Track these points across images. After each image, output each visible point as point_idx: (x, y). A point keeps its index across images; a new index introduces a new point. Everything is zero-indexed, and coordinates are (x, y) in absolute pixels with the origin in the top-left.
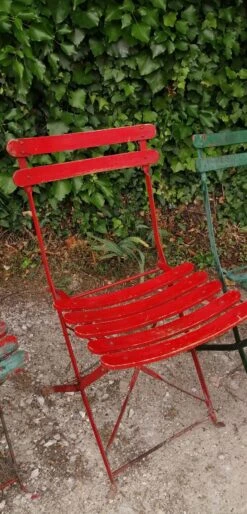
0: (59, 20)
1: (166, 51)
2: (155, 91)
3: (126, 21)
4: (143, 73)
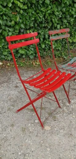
0: (59, 10)
3: (71, 10)
4: (71, 21)
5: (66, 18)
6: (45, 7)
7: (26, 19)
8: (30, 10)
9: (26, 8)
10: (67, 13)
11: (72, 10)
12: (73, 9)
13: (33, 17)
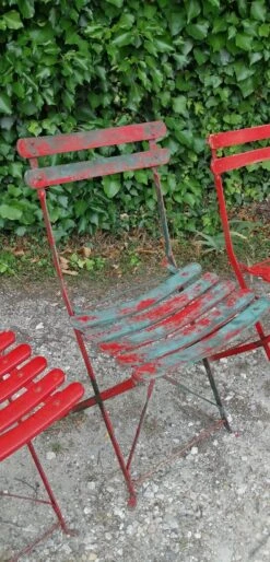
0: (175, 31)
1: (263, 59)
2: (245, 95)
3: (232, 32)
4: (239, 79)
5: (212, 66)
6: (107, 18)
7: (16, 77)
8: (35, 35)
9: (17, 25)
10: (217, 45)
11: (240, 29)
12: (246, 24)
13: (44, 65)
